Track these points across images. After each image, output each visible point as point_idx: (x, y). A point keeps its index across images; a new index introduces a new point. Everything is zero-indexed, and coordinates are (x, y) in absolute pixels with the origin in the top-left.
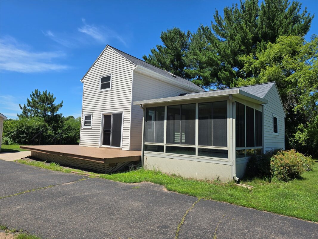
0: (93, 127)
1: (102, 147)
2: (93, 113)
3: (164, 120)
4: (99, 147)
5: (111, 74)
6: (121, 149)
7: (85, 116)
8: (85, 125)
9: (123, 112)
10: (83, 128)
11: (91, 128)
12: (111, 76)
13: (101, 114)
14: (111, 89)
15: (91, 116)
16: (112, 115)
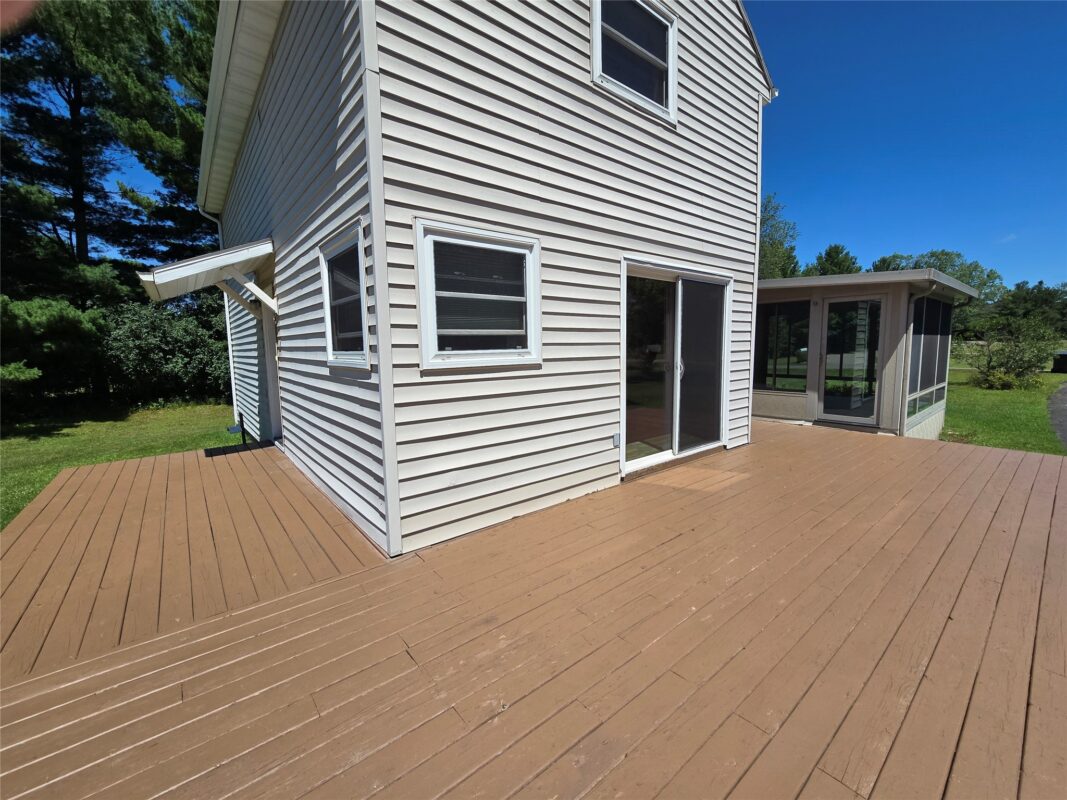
0: (548, 353)
1: (634, 476)
4: (616, 481)
7: (437, 244)
8: (444, 343)
9: (732, 281)
10: (424, 373)
11: (539, 367)
12: (673, 37)
13: (624, 264)
14: (675, 122)
15: (522, 257)
16: (680, 282)
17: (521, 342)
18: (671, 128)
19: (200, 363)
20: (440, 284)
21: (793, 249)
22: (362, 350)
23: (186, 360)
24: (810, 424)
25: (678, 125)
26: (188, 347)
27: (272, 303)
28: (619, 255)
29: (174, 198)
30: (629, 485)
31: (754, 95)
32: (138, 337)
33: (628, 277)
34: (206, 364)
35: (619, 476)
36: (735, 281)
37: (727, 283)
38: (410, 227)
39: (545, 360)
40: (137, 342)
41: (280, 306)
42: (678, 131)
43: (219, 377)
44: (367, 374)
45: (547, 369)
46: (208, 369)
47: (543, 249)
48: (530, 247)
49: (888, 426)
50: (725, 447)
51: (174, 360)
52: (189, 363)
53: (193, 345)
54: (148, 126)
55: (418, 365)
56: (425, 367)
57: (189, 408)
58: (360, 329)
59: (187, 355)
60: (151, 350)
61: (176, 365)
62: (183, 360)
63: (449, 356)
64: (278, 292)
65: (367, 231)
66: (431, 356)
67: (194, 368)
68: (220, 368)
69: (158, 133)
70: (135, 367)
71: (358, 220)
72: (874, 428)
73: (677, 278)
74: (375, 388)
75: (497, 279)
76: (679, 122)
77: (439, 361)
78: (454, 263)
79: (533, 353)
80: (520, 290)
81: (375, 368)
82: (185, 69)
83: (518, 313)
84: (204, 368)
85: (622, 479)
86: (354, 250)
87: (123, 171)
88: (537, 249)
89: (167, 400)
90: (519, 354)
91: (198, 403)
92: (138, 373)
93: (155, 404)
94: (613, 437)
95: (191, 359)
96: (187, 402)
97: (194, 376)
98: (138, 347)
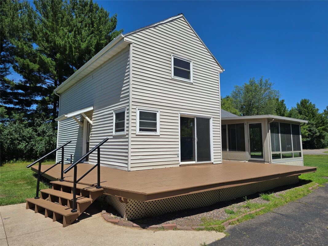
0: (161, 133)
1: (184, 165)
2: (161, 110)
3: (279, 133)
5: (192, 61)
7: (140, 112)
8: (140, 130)
9: (212, 118)
10: (136, 135)
11: (159, 136)
12: (191, 64)
13: (179, 114)
15: (156, 113)
16: (195, 118)
17: (155, 130)
19: (32, 145)
20: (140, 119)
21: (283, 101)
22: (124, 131)
23: (27, 144)
24: (247, 161)
25: (193, 83)
26: (28, 139)
27: (91, 122)
28: (178, 112)
29: (26, 82)
30: (182, 168)
31: (217, 72)
32: (12, 135)
33: (180, 117)
34: (34, 146)
35: (179, 165)
36: (213, 118)
37: (210, 118)
38: (136, 109)
39: (160, 135)
40: (11, 136)
41: (93, 123)
42: (193, 84)
43: (37, 151)
44: (125, 135)
45: (161, 136)
46: (34, 148)
47: (161, 112)
48: (158, 112)
49: (267, 161)
50: (213, 163)
51: (22, 144)
52: (27, 145)
53: (30, 138)
54: (29, 62)
55: (135, 134)
56: (137, 134)
57: (25, 163)
58: (124, 127)
59: (27, 142)
60: (15, 140)
61: (22, 146)
62: (25, 143)
63: (141, 132)
64: (93, 119)
65: (128, 109)
66: (138, 132)
67: (29, 147)
68: (39, 147)
69: (31, 63)
70: (8, 146)
71: (126, 107)
72: (264, 162)
73: (195, 117)
74: (128, 138)
75: (151, 118)
76: (193, 82)
77: (139, 133)
78: (143, 115)
79: (158, 133)
80: (156, 120)
81: (128, 134)
82: (42, 41)
83: (155, 125)
84: (32, 147)
85: (180, 165)
86: (124, 113)
87: (12, 74)
88: (159, 112)
89: (17, 159)
90: (155, 133)
91: (28, 162)
92: (9, 148)
93: (12, 161)
94: (177, 154)
95: (29, 143)
96: (24, 160)
97: (28, 150)
98: (11, 138)
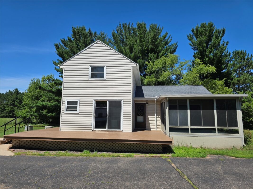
0: (80, 112)
1: (96, 131)
2: (80, 99)
4: (91, 131)
5: (106, 66)
6: (122, 131)
8: (67, 110)
12: (105, 68)
14: (105, 79)
15: (77, 101)
16: (108, 101)
18: (105, 80)
20: (67, 105)
28: (93, 99)
31: (130, 67)
37: (122, 100)
38: (65, 100)
55: (64, 112)
75: (74, 104)
78: (69, 103)
83: (76, 107)
90: (76, 112)
